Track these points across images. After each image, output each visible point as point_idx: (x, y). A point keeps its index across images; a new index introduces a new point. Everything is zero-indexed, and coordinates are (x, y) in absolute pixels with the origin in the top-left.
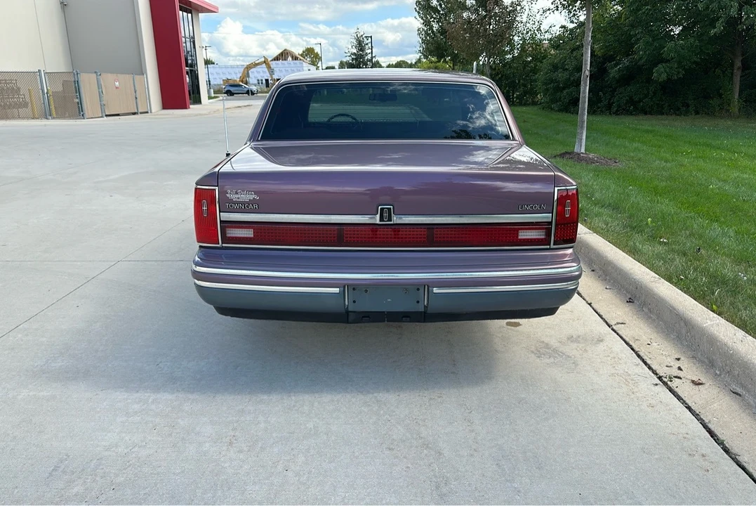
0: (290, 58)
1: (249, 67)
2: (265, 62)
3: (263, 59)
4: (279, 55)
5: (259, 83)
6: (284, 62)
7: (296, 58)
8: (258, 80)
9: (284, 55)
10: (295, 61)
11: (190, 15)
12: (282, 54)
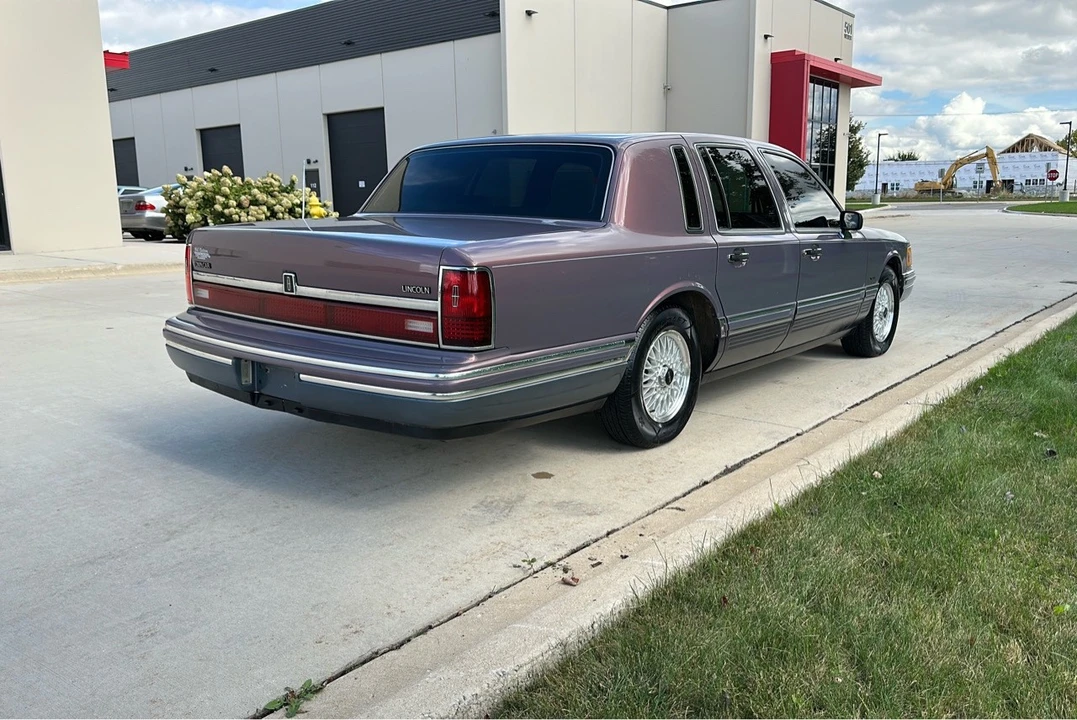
0: (1036, 149)
1: (959, 164)
2: (987, 155)
3: (985, 151)
4: (1018, 143)
5: (975, 187)
6: (1025, 154)
7: (1047, 148)
8: (975, 183)
9: (1025, 144)
10: (1044, 153)
11: (834, 91)
12: (1022, 142)
